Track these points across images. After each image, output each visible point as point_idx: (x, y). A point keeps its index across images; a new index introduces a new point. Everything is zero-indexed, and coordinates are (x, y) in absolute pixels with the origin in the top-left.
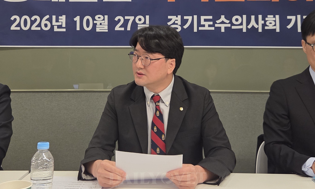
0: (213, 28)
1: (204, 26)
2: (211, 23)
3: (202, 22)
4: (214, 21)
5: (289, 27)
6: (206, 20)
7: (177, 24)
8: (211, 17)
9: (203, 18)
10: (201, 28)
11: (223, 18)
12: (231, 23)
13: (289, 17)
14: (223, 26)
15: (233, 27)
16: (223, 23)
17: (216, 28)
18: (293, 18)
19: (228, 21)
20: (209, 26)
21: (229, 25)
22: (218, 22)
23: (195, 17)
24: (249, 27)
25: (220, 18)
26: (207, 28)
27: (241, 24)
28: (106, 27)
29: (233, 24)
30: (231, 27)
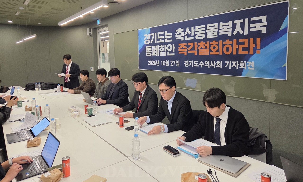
0: (198, 66)
1: (195, 65)
2: (198, 64)
3: (195, 64)
4: (199, 63)
5: (226, 66)
6: (196, 63)
7: (187, 64)
8: (197, 61)
9: (195, 62)
10: (194, 66)
11: (202, 62)
12: (204, 64)
13: (226, 62)
14: (202, 65)
15: (205, 66)
16: (202, 64)
17: (199, 66)
18: (228, 62)
19: (203, 63)
20: (197, 65)
21: (204, 65)
22: (200, 63)
23: (193, 61)
24: (211, 66)
25: (201, 62)
26: (196, 66)
27: (208, 65)
28: (168, 65)
29: (205, 65)
30: (204, 66)
